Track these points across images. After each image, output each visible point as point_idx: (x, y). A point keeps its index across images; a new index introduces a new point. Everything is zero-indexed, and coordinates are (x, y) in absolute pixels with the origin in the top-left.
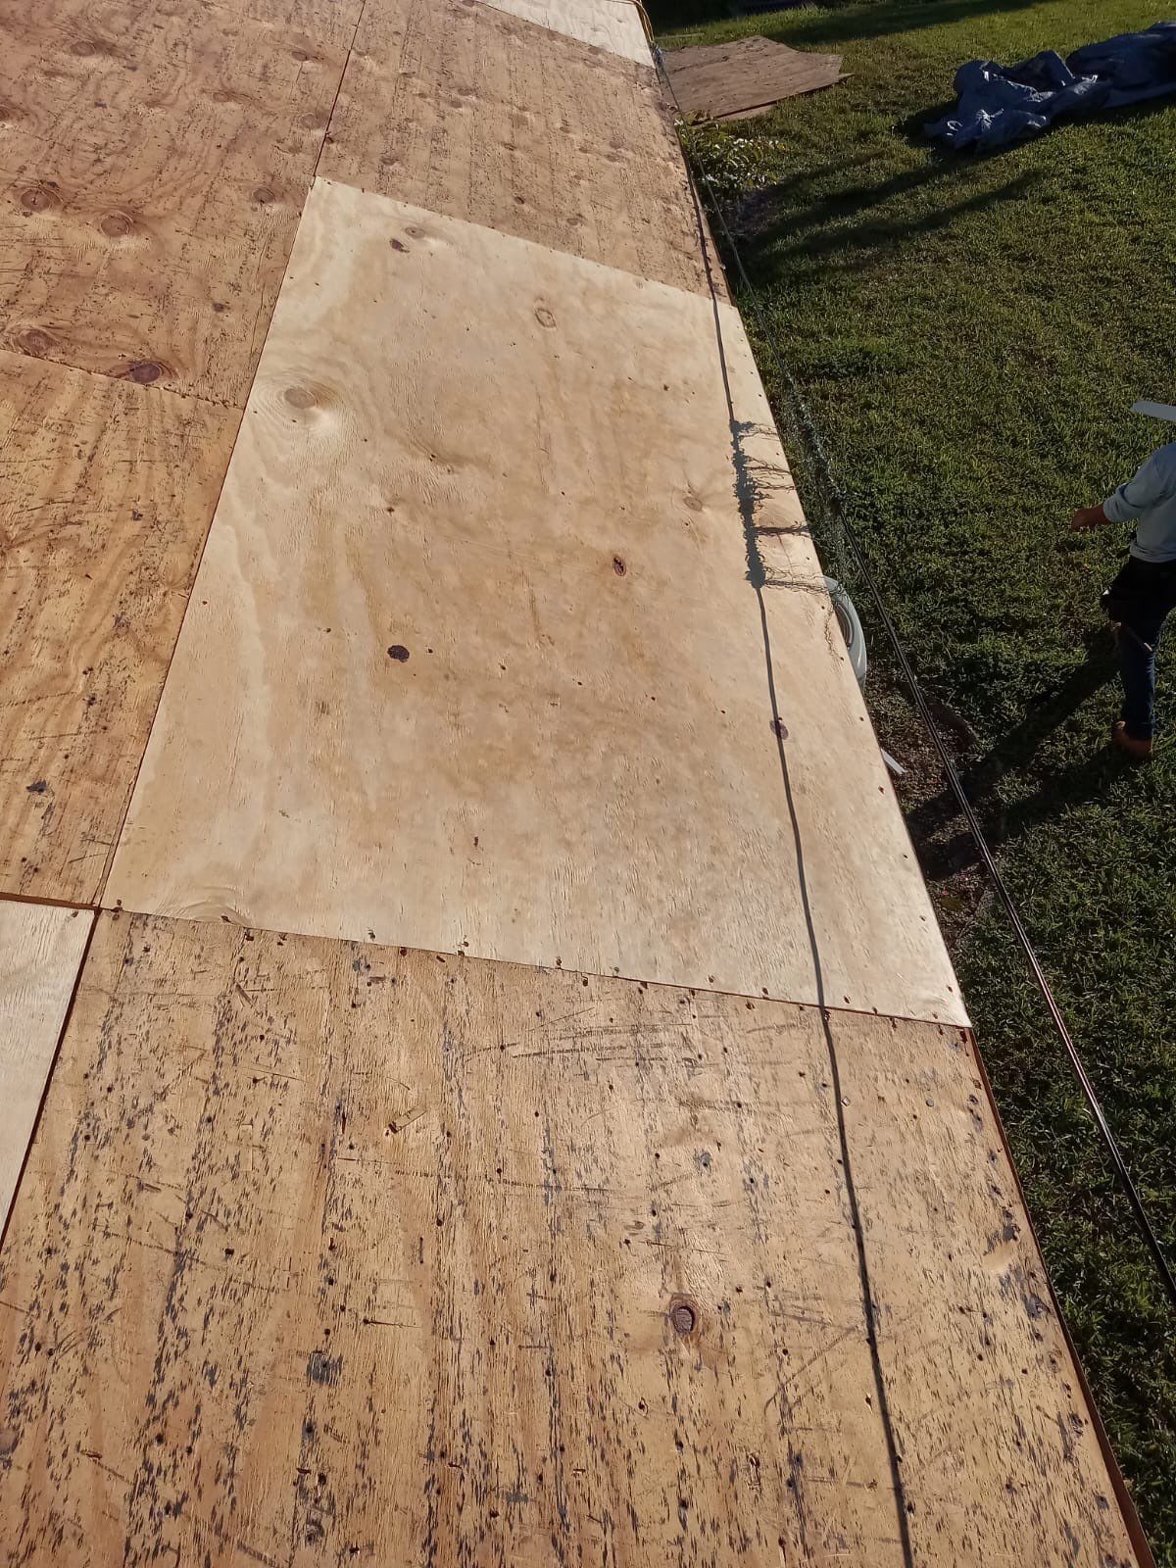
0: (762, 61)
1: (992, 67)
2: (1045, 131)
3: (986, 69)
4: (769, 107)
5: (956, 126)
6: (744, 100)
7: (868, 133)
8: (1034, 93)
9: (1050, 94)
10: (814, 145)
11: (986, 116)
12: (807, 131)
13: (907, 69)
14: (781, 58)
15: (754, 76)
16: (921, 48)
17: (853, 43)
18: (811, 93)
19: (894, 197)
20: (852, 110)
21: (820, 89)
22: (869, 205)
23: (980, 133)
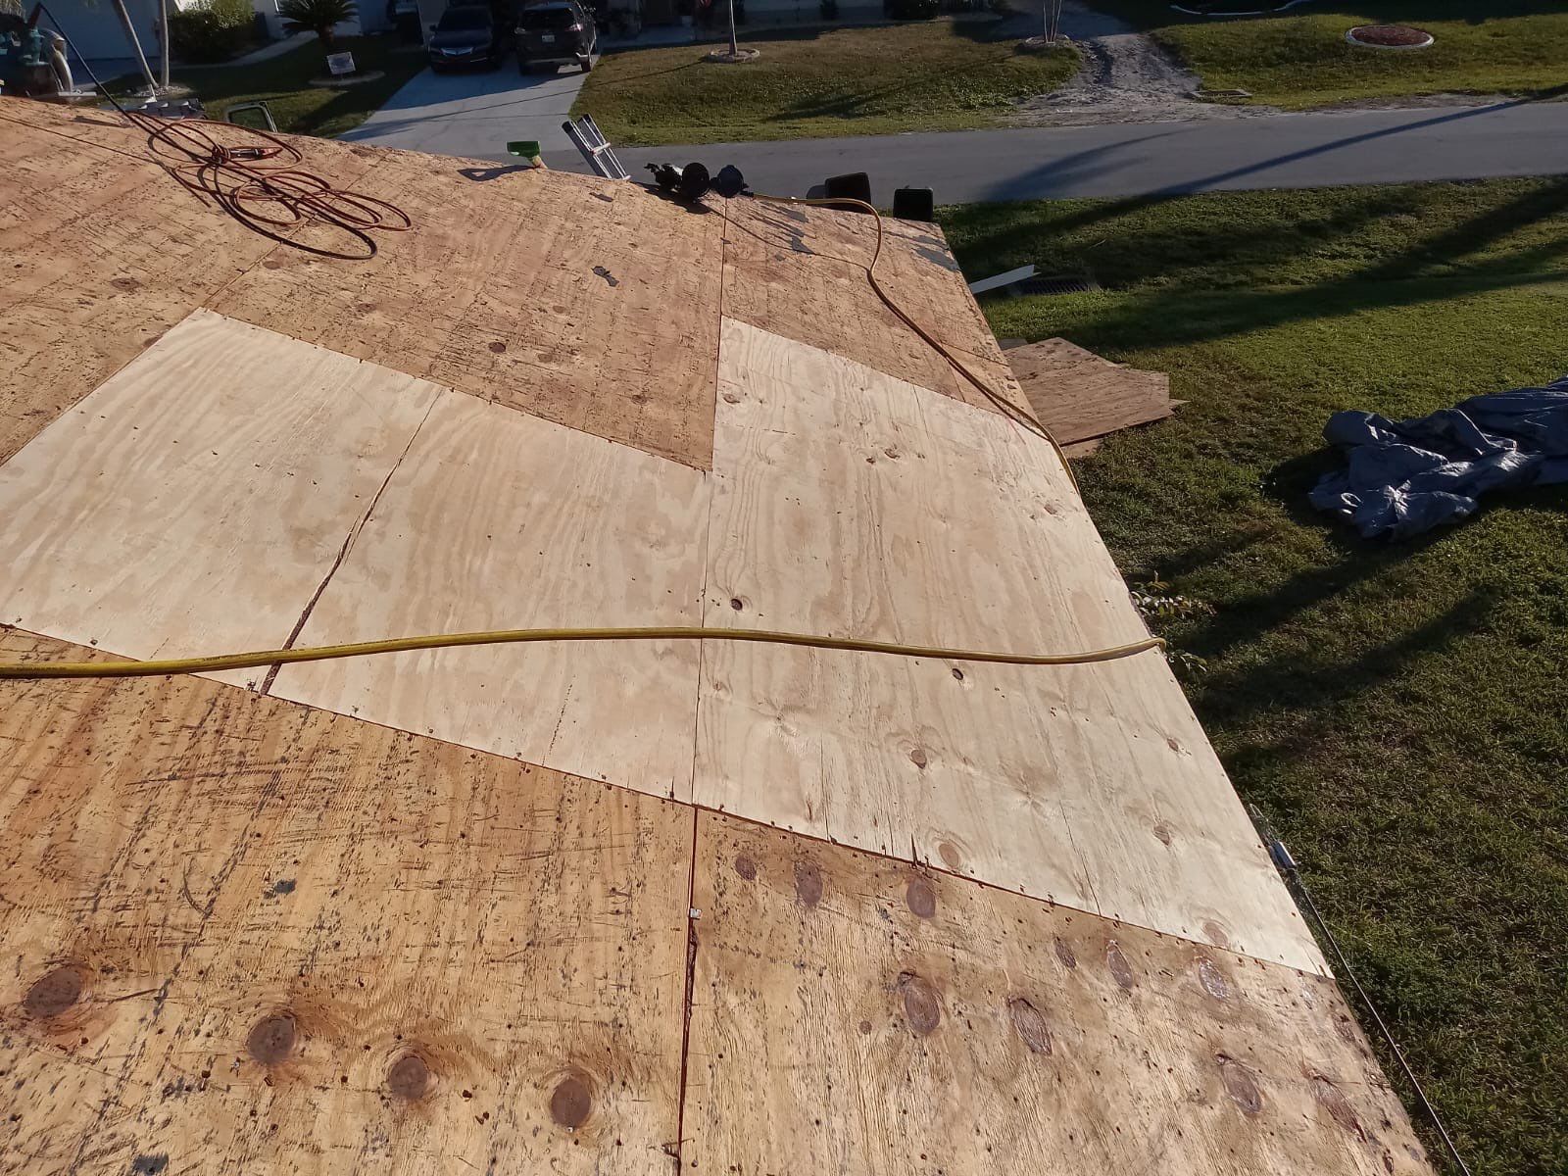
0: (1078, 381)
1: (1378, 422)
2: (1473, 517)
3: (1371, 423)
4: (1094, 444)
5: (1352, 500)
6: (1064, 432)
7: (1237, 498)
8: (1445, 463)
9: (1465, 465)
10: (1170, 510)
11: (1397, 494)
12: (1155, 487)
13: (1248, 396)
14: (1100, 379)
15: (1070, 400)
16: (1255, 363)
17: (1170, 351)
18: (1143, 426)
19: (1306, 613)
20: (1199, 453)
21: (1155, 422)
22: (1272, 623)
23: (1395, 520)
